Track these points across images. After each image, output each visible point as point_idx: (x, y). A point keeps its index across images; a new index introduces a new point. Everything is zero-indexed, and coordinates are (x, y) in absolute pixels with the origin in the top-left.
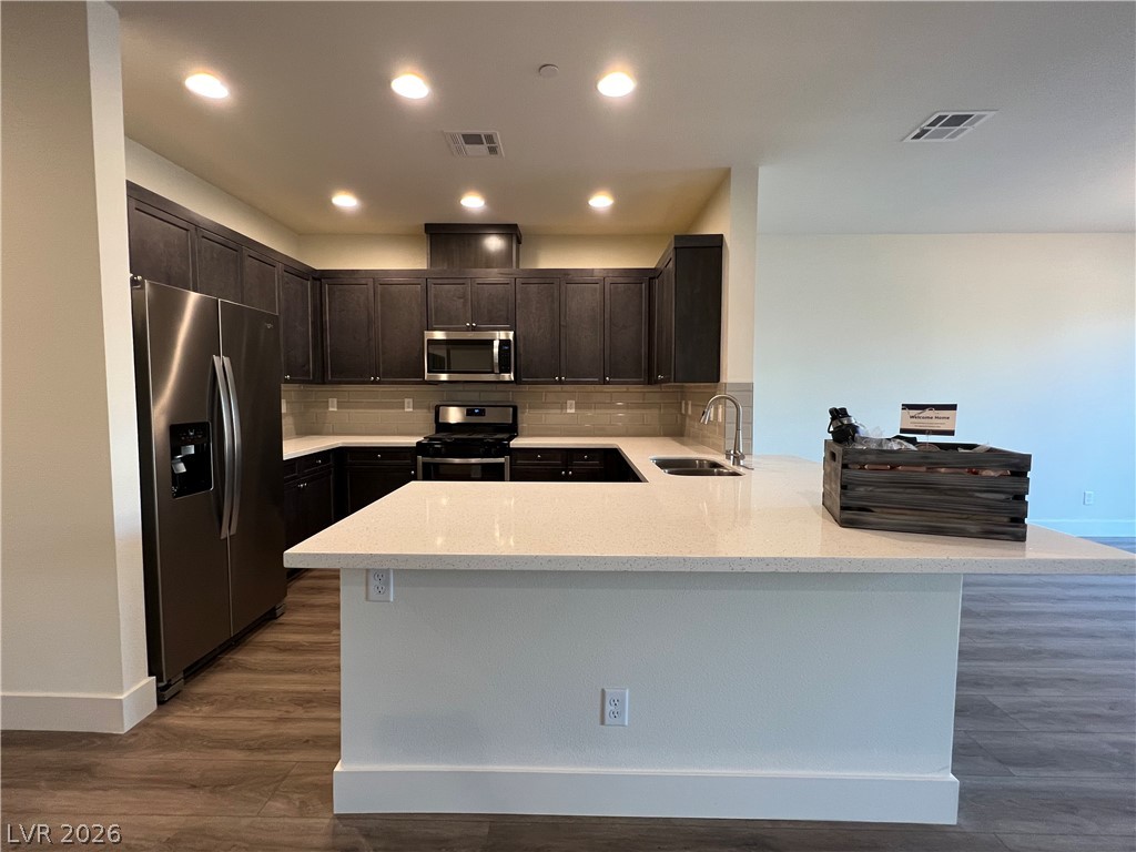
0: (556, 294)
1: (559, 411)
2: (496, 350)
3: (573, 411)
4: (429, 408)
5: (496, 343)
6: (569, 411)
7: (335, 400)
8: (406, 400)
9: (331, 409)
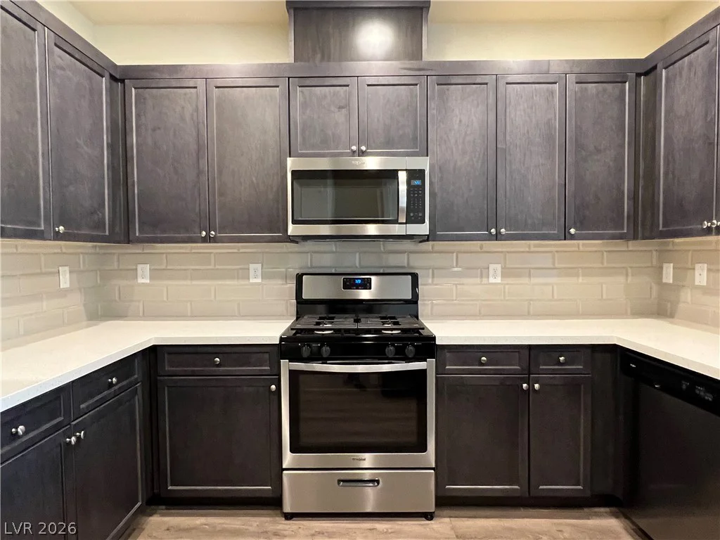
0: (491, 100)
1: (478, 280)
2: (403, 188)
3: (499, 280)
4: (286, 277)
5: (403, 176)
6: (492, 280)
7: (147, 267)
8: (252, 266)
9: (140, 281)
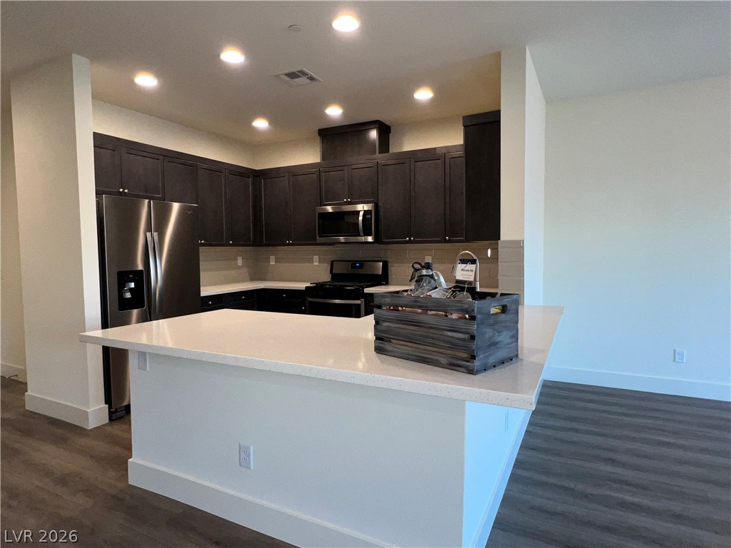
0: (407, 171)
2: (361, 218)
4: (328, 263)
5: (361, 213)
7: (274, 257)
8: (315, 257)
9: (271, 263)
